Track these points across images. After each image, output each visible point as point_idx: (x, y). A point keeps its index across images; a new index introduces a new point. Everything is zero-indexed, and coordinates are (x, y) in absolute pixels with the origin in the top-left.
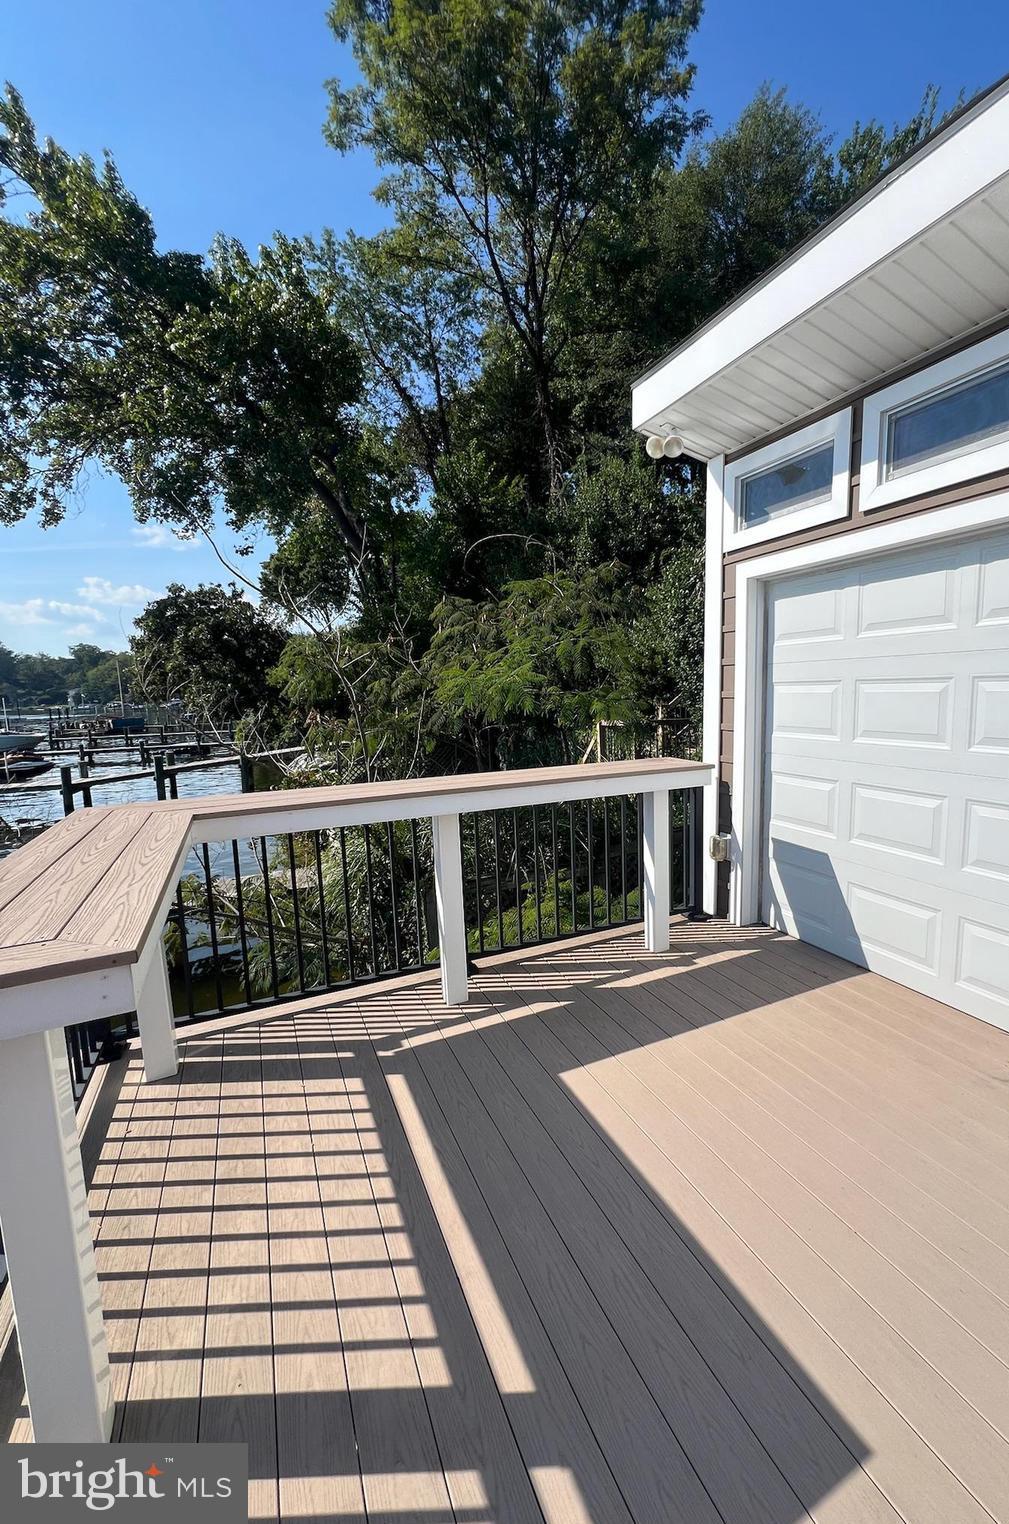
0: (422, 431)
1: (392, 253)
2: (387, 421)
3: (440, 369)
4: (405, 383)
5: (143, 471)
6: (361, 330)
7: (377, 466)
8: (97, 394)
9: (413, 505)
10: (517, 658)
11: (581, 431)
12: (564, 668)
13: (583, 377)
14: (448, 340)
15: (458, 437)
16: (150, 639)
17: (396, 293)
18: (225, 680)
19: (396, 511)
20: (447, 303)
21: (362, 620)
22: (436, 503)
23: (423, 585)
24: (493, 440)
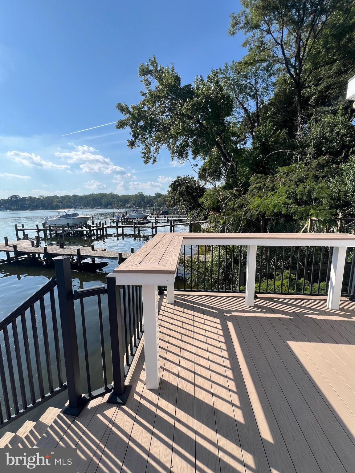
0: (250, 120)
1: (246, 63)
2: (239, 119)
3: (258, 97)
4: (246, 106)
5: (173, 147)
6: (233, 92)
7: (234, 134)
8: (165, 129)
9: (245, 145)
10: (280, 194)
11: (314, 107)
12: (299, 197)
13: (317, 85)
14: (262, 87)
15: (262, 120)
16: (172, 191)
17: (246, 77)
18: (188, 201)
19: (239, 148)
20: (263, 74)
21: (226, 183)
22: (253, 144)
23: (246, 171)
24: (276, 118)
